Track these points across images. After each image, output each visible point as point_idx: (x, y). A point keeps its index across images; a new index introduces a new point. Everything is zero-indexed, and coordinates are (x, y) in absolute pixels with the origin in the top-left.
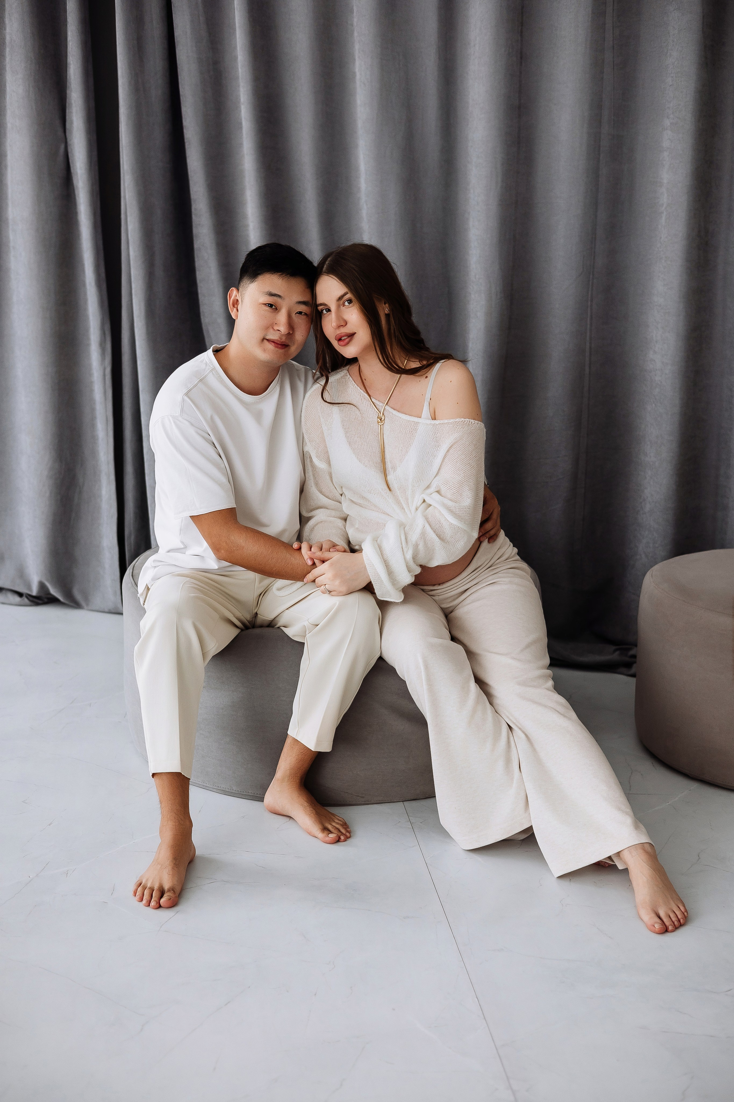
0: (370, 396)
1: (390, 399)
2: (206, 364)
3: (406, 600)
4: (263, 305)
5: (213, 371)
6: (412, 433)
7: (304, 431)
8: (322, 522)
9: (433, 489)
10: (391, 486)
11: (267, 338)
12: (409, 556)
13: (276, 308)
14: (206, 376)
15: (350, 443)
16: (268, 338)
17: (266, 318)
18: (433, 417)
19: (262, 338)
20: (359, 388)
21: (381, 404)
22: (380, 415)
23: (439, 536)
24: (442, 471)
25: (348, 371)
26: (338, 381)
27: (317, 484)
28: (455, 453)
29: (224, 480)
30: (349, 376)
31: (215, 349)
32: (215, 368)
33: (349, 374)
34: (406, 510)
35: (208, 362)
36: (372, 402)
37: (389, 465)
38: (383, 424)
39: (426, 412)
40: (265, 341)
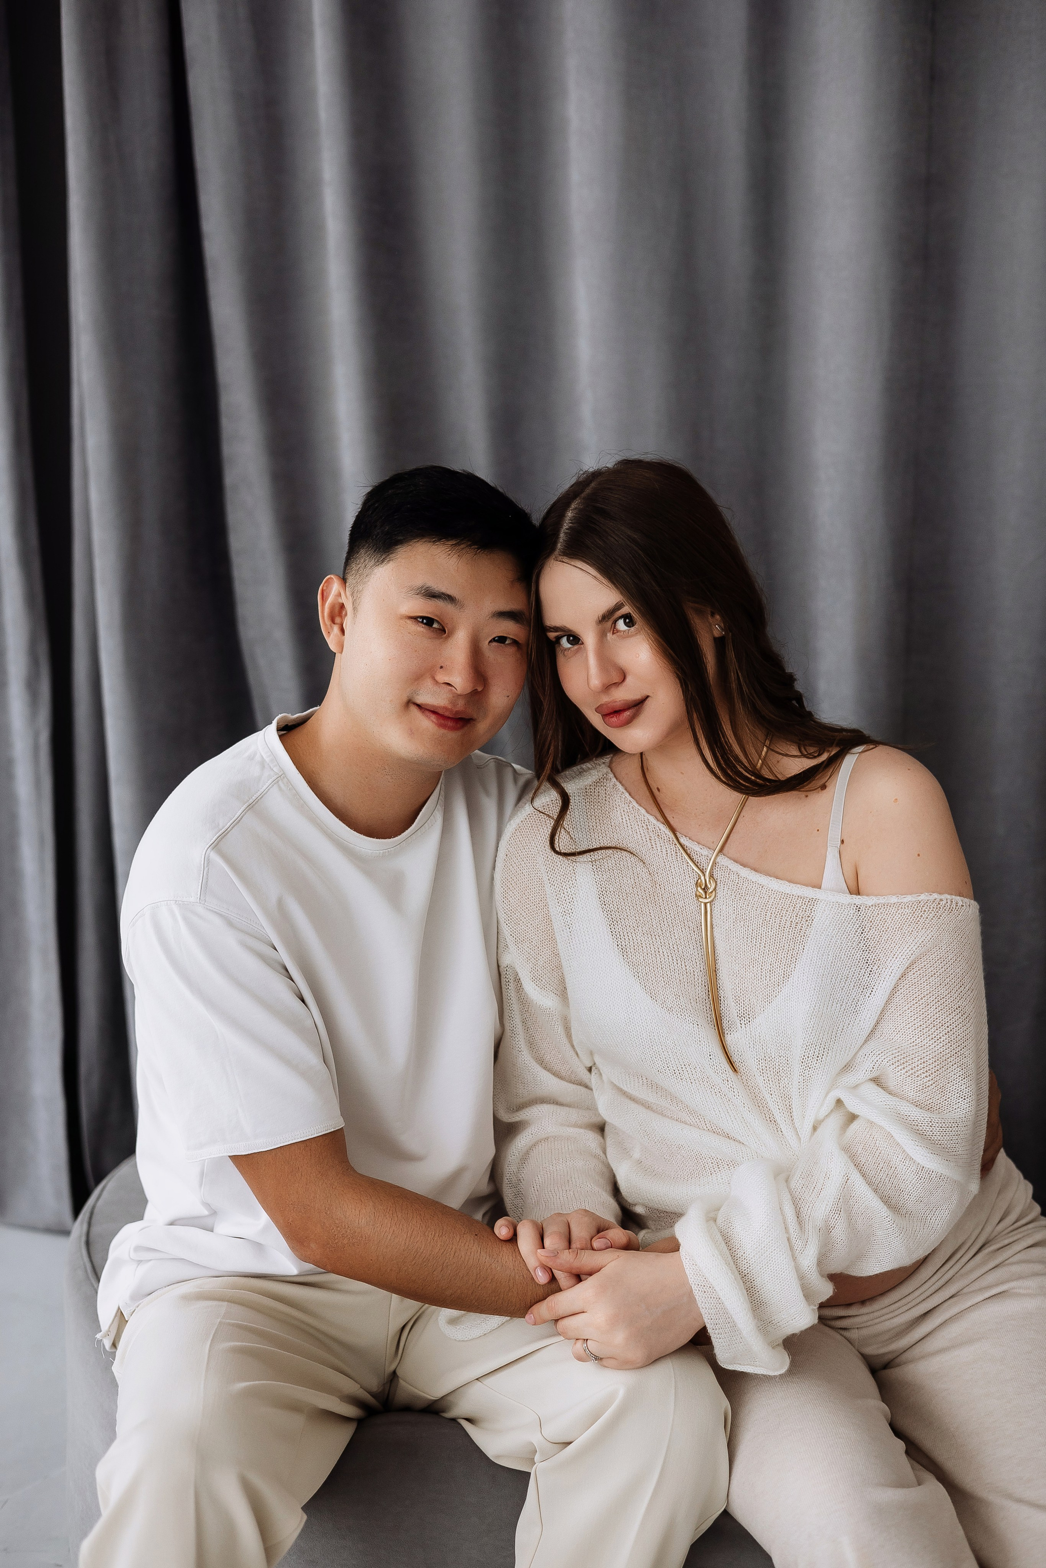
0: (673, 830)
1: (729, 840)
2: (263, 764)
3: (795, 1369)
4: (409, 621)
5: (280, 782)
6: (799, 927)
7: (502, 917)
8: (547, 1139)
9: (861, 1074)
10: (734, 1058)
11: (419, 702)
12: (809, 1259)
13: (443, 627)
14: (262, 796)
15: (623, 950)
16: (421, 699)
17: (416, 651)
18: (854, 888)
19: (405, 699)
20: (643, 811)
21: (705, 852)
22: (702, 878)
23: (887, 1201)
24: (887, 1027)
25: (610, 767)
26: (586, 792)
27: (532, 1045)
28: (922, 981)
29: (313, 1059)
30: (614, 780)
31: (283, 724)
32: (284, 773)
33: (615, 776)
34: (783, 1127)
35: (267, 760)
36: (680, 844)
37: (730, 1009)
38: (712, 901)
39: (832, 874)
40: (414, 710)
